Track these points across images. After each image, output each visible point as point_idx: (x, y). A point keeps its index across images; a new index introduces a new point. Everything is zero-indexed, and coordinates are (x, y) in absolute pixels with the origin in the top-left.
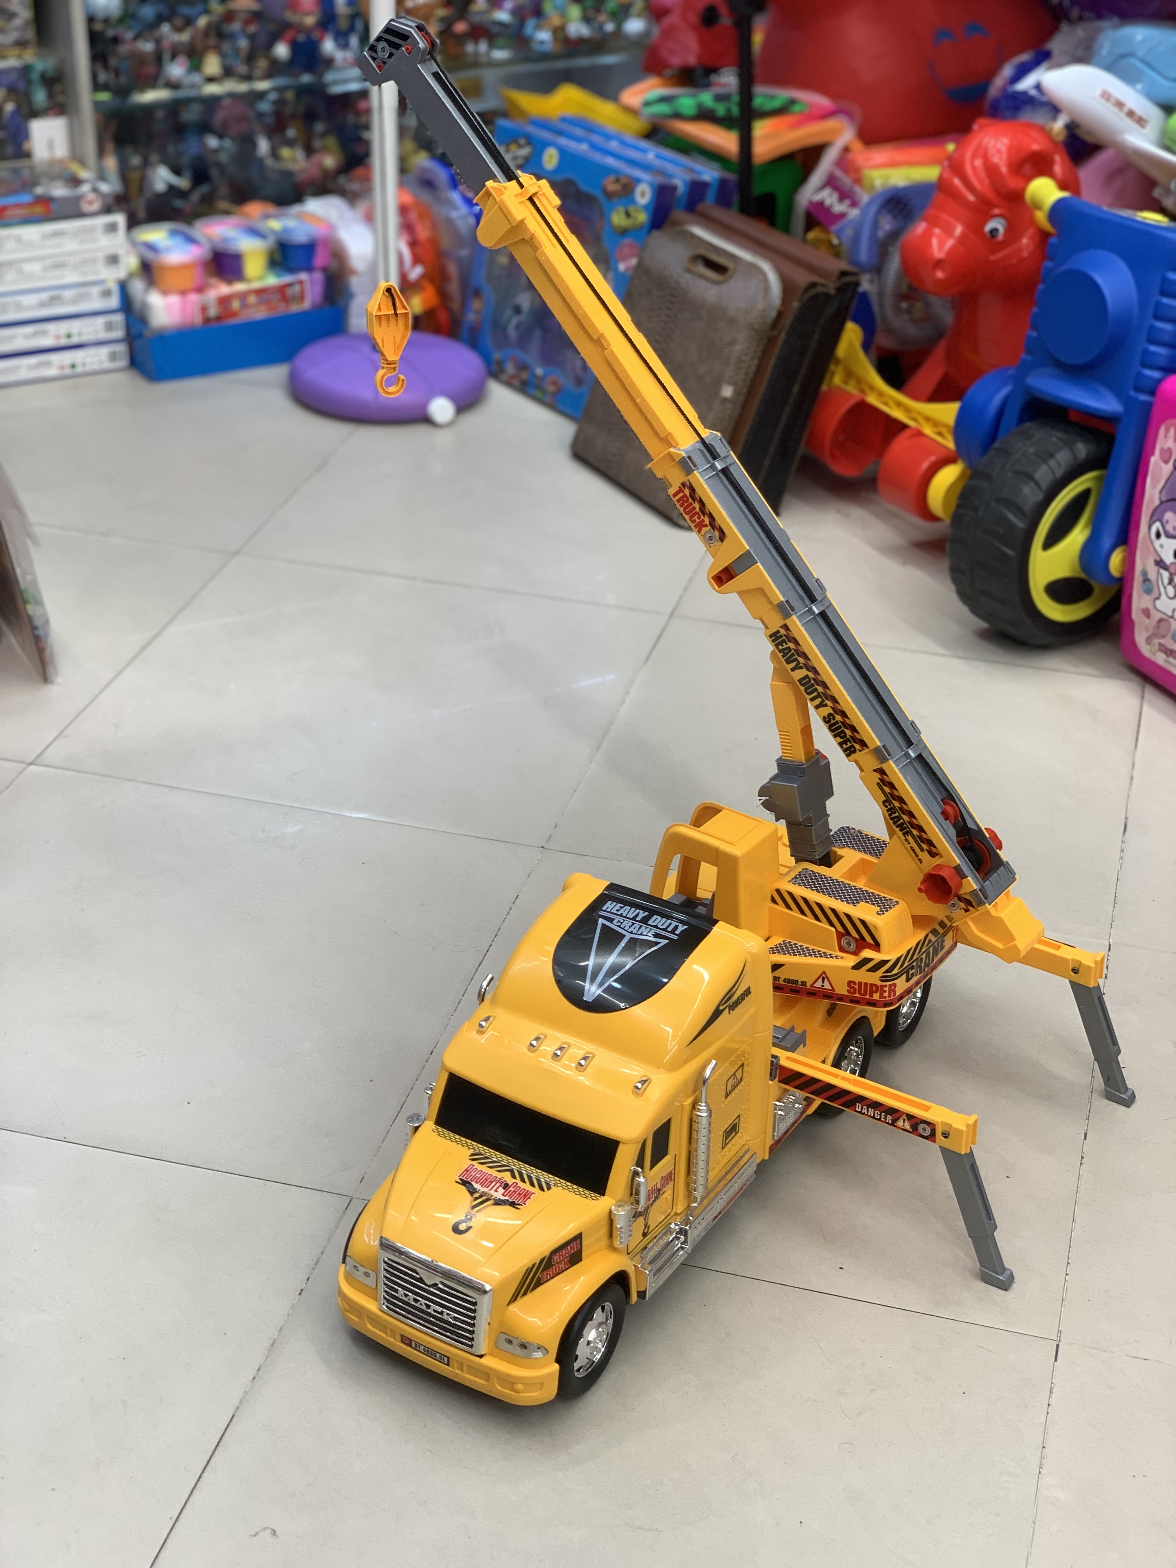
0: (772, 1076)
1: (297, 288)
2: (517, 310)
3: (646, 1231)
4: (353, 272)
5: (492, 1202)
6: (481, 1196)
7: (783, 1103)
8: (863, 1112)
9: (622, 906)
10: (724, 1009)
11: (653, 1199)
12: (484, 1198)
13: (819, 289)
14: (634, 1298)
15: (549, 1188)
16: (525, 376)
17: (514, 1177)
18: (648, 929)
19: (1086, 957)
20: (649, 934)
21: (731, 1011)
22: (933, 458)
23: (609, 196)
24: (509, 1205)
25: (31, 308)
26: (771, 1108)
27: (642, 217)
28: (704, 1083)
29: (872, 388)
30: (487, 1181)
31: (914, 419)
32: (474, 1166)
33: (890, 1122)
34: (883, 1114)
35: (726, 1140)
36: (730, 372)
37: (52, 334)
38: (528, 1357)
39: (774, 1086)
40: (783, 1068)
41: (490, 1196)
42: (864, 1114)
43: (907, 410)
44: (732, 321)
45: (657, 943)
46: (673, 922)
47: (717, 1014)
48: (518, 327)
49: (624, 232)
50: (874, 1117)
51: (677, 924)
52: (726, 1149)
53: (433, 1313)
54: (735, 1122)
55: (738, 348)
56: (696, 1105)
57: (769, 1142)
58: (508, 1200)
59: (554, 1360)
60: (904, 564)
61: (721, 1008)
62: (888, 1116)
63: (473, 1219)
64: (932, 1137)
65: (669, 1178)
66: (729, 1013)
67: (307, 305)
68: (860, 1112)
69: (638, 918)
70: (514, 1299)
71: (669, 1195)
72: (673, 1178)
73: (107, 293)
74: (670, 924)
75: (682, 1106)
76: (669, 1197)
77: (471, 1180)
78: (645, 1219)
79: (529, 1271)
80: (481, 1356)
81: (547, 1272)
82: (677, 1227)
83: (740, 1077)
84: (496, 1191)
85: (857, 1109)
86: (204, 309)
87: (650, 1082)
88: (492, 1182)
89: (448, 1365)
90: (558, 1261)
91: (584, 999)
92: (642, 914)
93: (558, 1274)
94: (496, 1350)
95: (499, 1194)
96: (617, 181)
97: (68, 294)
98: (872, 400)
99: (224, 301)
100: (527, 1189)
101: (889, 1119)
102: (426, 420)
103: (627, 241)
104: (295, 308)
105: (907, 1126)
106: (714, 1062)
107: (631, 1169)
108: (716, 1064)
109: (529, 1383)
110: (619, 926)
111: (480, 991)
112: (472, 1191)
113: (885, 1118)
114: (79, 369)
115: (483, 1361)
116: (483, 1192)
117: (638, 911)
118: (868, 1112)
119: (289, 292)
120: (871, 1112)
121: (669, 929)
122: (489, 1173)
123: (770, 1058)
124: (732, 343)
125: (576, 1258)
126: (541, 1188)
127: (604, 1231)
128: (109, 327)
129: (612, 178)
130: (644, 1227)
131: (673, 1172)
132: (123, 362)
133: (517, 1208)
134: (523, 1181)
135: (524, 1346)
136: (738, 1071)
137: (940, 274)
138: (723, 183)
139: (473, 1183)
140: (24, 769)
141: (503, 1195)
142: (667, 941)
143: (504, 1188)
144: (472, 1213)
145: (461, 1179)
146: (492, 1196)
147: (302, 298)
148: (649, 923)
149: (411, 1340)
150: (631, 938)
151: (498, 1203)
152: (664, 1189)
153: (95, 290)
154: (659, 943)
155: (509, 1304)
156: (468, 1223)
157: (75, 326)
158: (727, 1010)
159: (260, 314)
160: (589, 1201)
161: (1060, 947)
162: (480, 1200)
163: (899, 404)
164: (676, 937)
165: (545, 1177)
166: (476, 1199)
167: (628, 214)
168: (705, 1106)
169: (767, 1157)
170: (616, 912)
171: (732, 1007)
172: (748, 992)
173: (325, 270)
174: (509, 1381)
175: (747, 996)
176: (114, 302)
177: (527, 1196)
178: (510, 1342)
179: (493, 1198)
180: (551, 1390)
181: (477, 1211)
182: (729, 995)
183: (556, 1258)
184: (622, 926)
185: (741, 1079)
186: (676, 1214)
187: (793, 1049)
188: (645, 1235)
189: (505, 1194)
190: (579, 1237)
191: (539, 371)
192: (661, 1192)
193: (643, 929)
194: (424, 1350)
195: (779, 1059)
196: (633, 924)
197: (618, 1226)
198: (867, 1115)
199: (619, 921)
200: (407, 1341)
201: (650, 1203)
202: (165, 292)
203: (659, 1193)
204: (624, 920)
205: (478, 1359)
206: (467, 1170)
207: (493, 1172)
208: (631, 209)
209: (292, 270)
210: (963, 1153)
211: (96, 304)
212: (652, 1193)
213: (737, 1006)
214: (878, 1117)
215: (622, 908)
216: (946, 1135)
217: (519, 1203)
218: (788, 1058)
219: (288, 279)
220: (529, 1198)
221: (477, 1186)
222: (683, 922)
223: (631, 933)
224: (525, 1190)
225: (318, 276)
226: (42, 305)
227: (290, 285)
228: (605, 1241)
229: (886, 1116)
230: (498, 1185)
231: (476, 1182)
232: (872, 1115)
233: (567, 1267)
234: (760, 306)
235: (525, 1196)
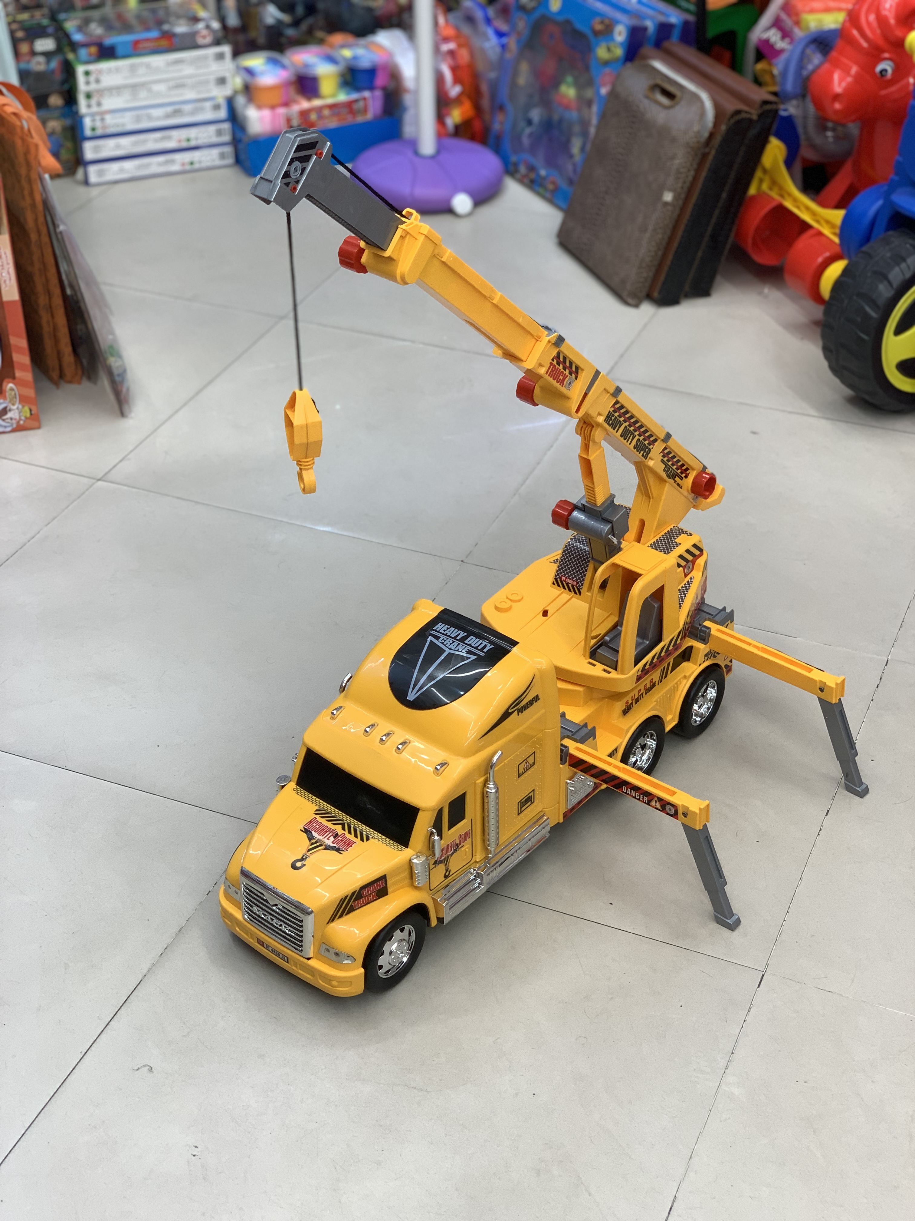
0: (562, 761)
1: (361, 104)
2: (529, 122)
3: (447, 874)
4: (406, 91)
5: (323, 847)
6: (316, 842)
7: (573, 781)
8: (628, 793)
9: (449, 627)
10: (513, 712)
11: (452, 851)
12: (318, 844)
13: (744, 115)
14: (434, 922)
15: (368, 839)
16: (533, 175)
17: (344, 829)
18: (464, 647)
19: (831, 680)
20: (463, 651)
21: (520, 713)
22: (826, 255)
23: (596, 33)
24: (335, 850)
25: (158, 119)
26: (563, 786)
27: (619, 52)
28: (491, 767)
29: (790, 195)
30: (323, 830)
31: (818, 222)
32: (316, 818)
33: (647, 802)
34: (641, 796)
35: (521, 808)
36: (671, 181)
37: (175, 139)
38: (340, 962)
39: (566, 769)
40: (571, 756)
41: (323, 843)
42: (628, 794)
43: (813, 214)
44: (674, 140)
45: (468, 658)
46: (484, 642)
47: (506, 715)
48: (531, 135)
49: (606, 63)
50: (635, 797)
51: (487, 643)
52: (522, 815)
53: (275, 924)
54: (530, 795)
55: (677, 162)
56: (486, 785)
57: (563, 810)
58: (335, 847)
59: (361, 966)
60: (802, 339)
61: (510, 711)
62: (645, 797)
63: (307, 859)
64: (675, 815)
65: (467, 835)
66: (518, 715)
67: (369, 116)
68: (626, 793)
69: (458, 638)
70: (332, 919)
71: (467, 848)
72: (471, 836)
73: (217, 107)
74: (482, 643)
75: (475, 784)
76: (467, 850)
77: (311, 830)
78: (446, 865)
79: (342, 901)
80: (309, 959)
81: (358, 902)
82: (475, 872)
83: (533, 761)
84: (328, 839)
85: (623, 791)
86: (289, 120)
87: (448, 765)
88: (326, 832)
89: (288, 962)
90: (367, 894)
91: (407, 698)
92: (462, 634)
93: (368, 903)
94: (319, 956)
95: (330, 842)
96: (602, 22)
97: (187, 108)
98: (788, 204)
99: (304, 114)
100: (351, 839)
101: (646, 799)
102: (449, 211)
103: (607, 70)
104: (360, 119)
105: (659, 806)
106: (500, 752)
107: (428, 830)
108: (502, 753)
109: (342, 981)
110: (442, 643)
111: (342, 685)
112: (311, 838)
113: (643, 798)
114: (197, 166)
115: (311, 962)
116: (319, 839)
117: (460, 632)
118: (631, 793)
119: (356, 106)
120: (633, 793)
121: (479, 648)
122: (326, 825)
123: (559, 747)
124: (673, 157)
125: (382, 893)
126: (362, 840)
127: (406, 874)
128: (219, 133)
129: (598, 19)
130: (445, 871)
131: (470, 832)
132: (230, 160)
133: (341, 853)
134: (350, 832)
135: (337, 954)
136: (530, 757)
137: (837, 106)
138: (686, 23)
139: (313, 832)
140: (93, 484)
141: (333, 842)
142: (476, 657)
143: (334, 838)
144: (308, 854)
145: (304, 828)
146: (324, 843)
147: (365, 111)
148: (465, 642)
149: (263, 943)
150: (449, 653)
151: (328, 848)
152: (462, 844)
153: (208, 105)
154: (470, 658)
155: (328, 923)
156: (303, 862)
157: (192, 133)
158: (516, 711)
159: (333, 124)
160: (395, 851)
161: (812, 670)
162: (315, 845)
163: (808, 208)
164: (482, 654)
165: (367, 830)
166: (313, 844)
167: (609, 49)
168: (493, 785)
169: (561, 821)
170: (443, 632)
171: (521, 711)
172: (536, 698)
173: (384, 89)
174: (327, 978)
175: (536, 702)
176: (223, 114)
177: (350, 844)
178: (328, 951)
179: (325, 844)
180: (359, 987)
181: (311, 853)
182: (518, 701)
183: (365, 892)
184: (445, 643)
185: (534, 764)
186: (476, 862)
187: (582, 741)
188: (446, 877)
189: (334, 842)
190: (384, 878)
191: (543, 172)
192: (460, 846)
193: (460, 646)
194: (272, 950)
195: (569, 748)
196: (454, 642)
197: (416, 872)
198: (631, 795)
199: (443, 640)
200: (261, 943)
201: (450, 854)
202: (260, 107)
203: (458, 847)
204: (447, 639)
205: (306, 961)
206: (310, 822)
207: (329, 825)
208: (612, 45)
209: (358, 89)
210: (697, 829)
211: (209, 116)
212: (451, 847)
213: (525, 709)
214: (638, 798)
215: (448, 628)
216: (685, 815)
217: (343, 849)
218: (578, 749)
219: (354, 96)
220: (351, 846)
221: (315, 834)
222: (491, 643)
223: (450, 649)
224: (350, 839)
225: (378, 93)
226: (168, 116)
227: (356, 101)
228: (407, 881)
229: (643, 797)
230: (331, 834)
231: (315, 832)
232: (634, 796)
233: (375, 898)
234: (696, 128)
235: (348, 844)
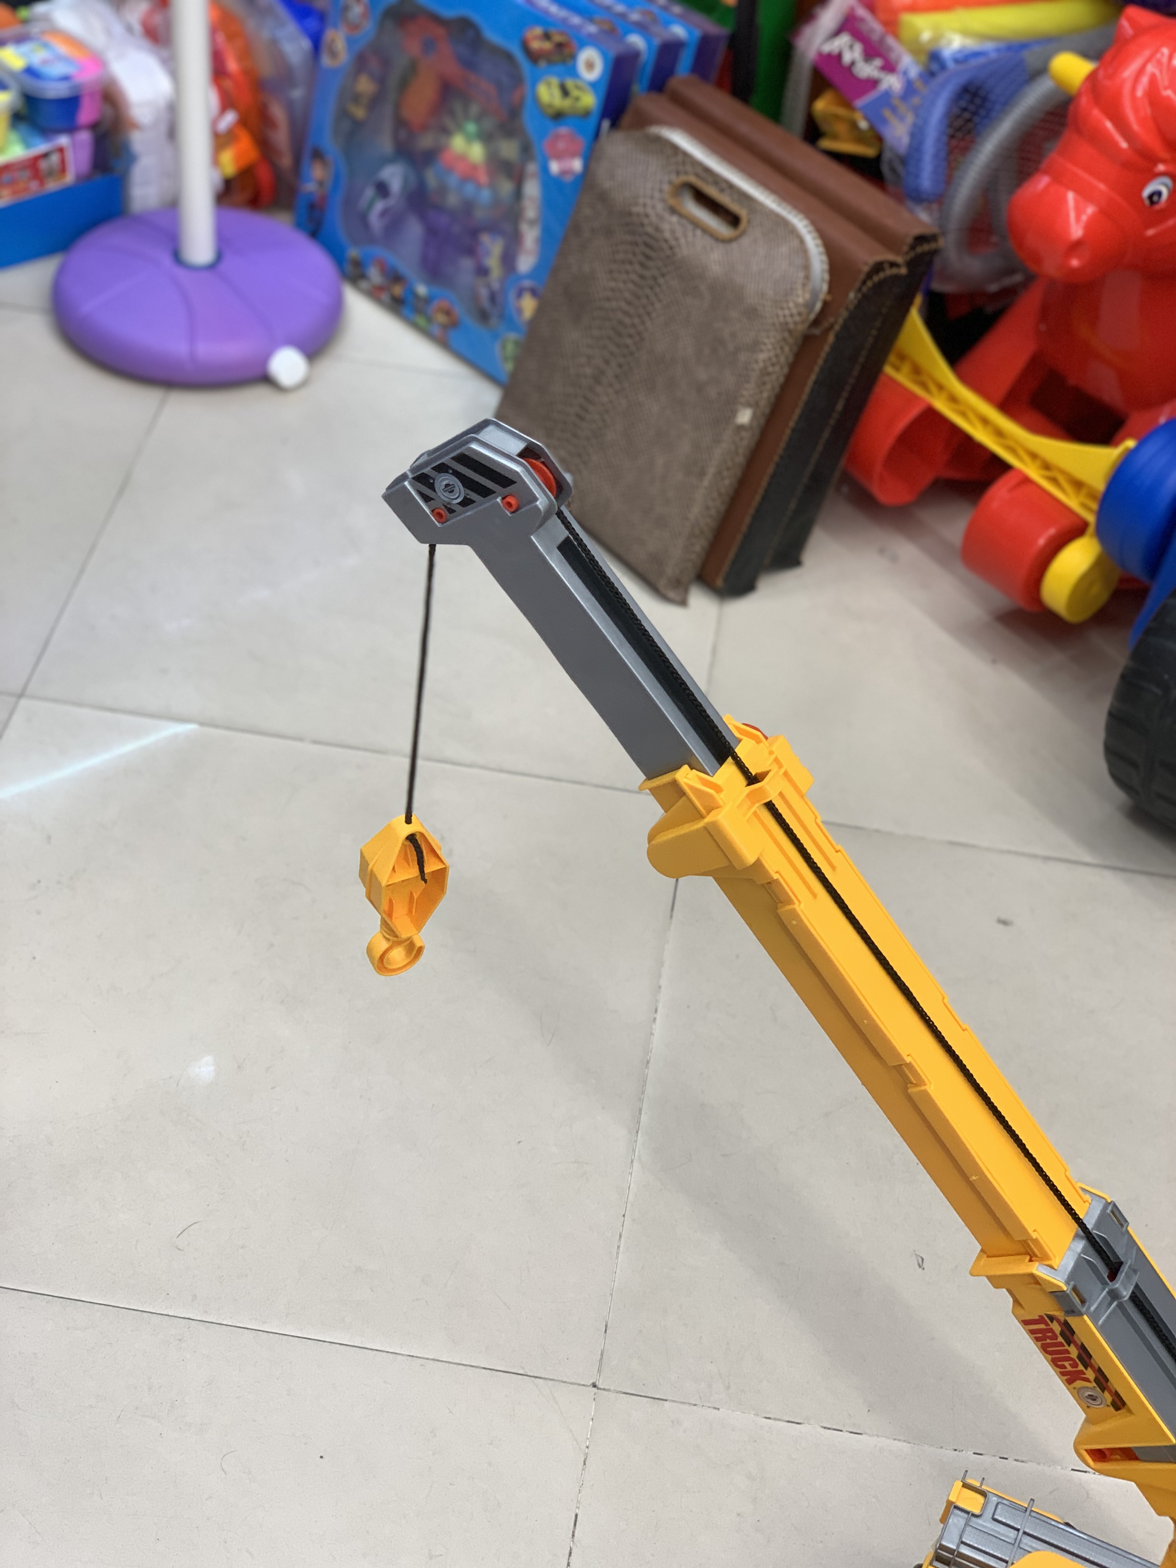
1: (55, 158)
2: (382, 189)
4: (135, 126)
16: (398, 290)
22: (1052, 531)
23: (534, 57)
27: (589, 100)
29: (941, 387)
36: (749, 390)
44: (752, 313)
48: (384, 213)
49: (558, 116)
55: (762, 356)
60: (994, 661)
67: (69, 178)
96: (547, 36)
98: (941, 406)
102: (266, 379)
103: (563, 130)
104: (52, 186)
119: (43, 165)
124: (755, 346)
129: (538, 31)
138: (705, 44)
147: (63, 169)
159: (1, 200)
167: (565, 92)
173: (94, 127)
191: (422, 290)
208: (570, 83)
209: (46, 132)
219: (42, 147)
225: (85, 137)
227: (45, 155)
